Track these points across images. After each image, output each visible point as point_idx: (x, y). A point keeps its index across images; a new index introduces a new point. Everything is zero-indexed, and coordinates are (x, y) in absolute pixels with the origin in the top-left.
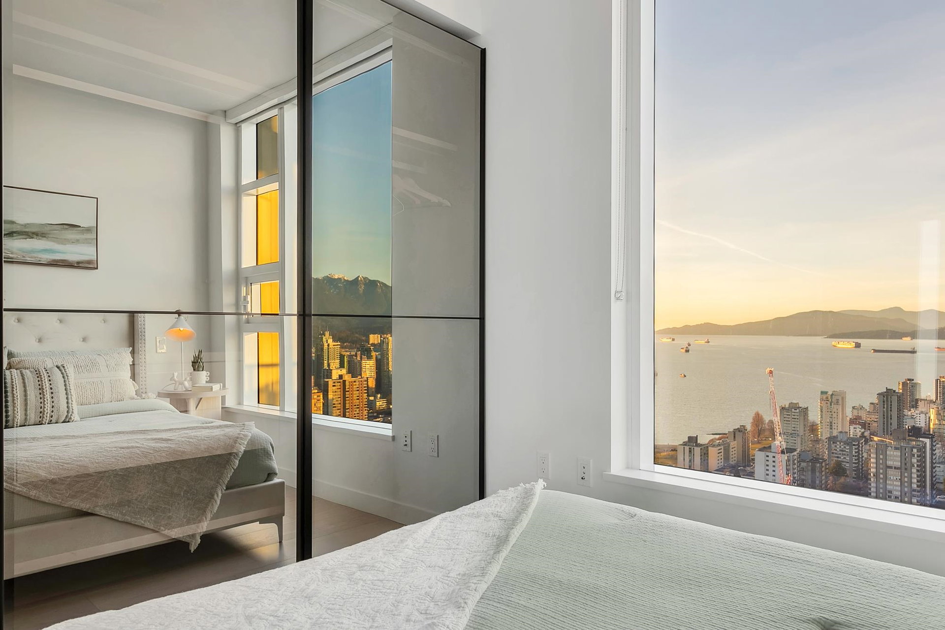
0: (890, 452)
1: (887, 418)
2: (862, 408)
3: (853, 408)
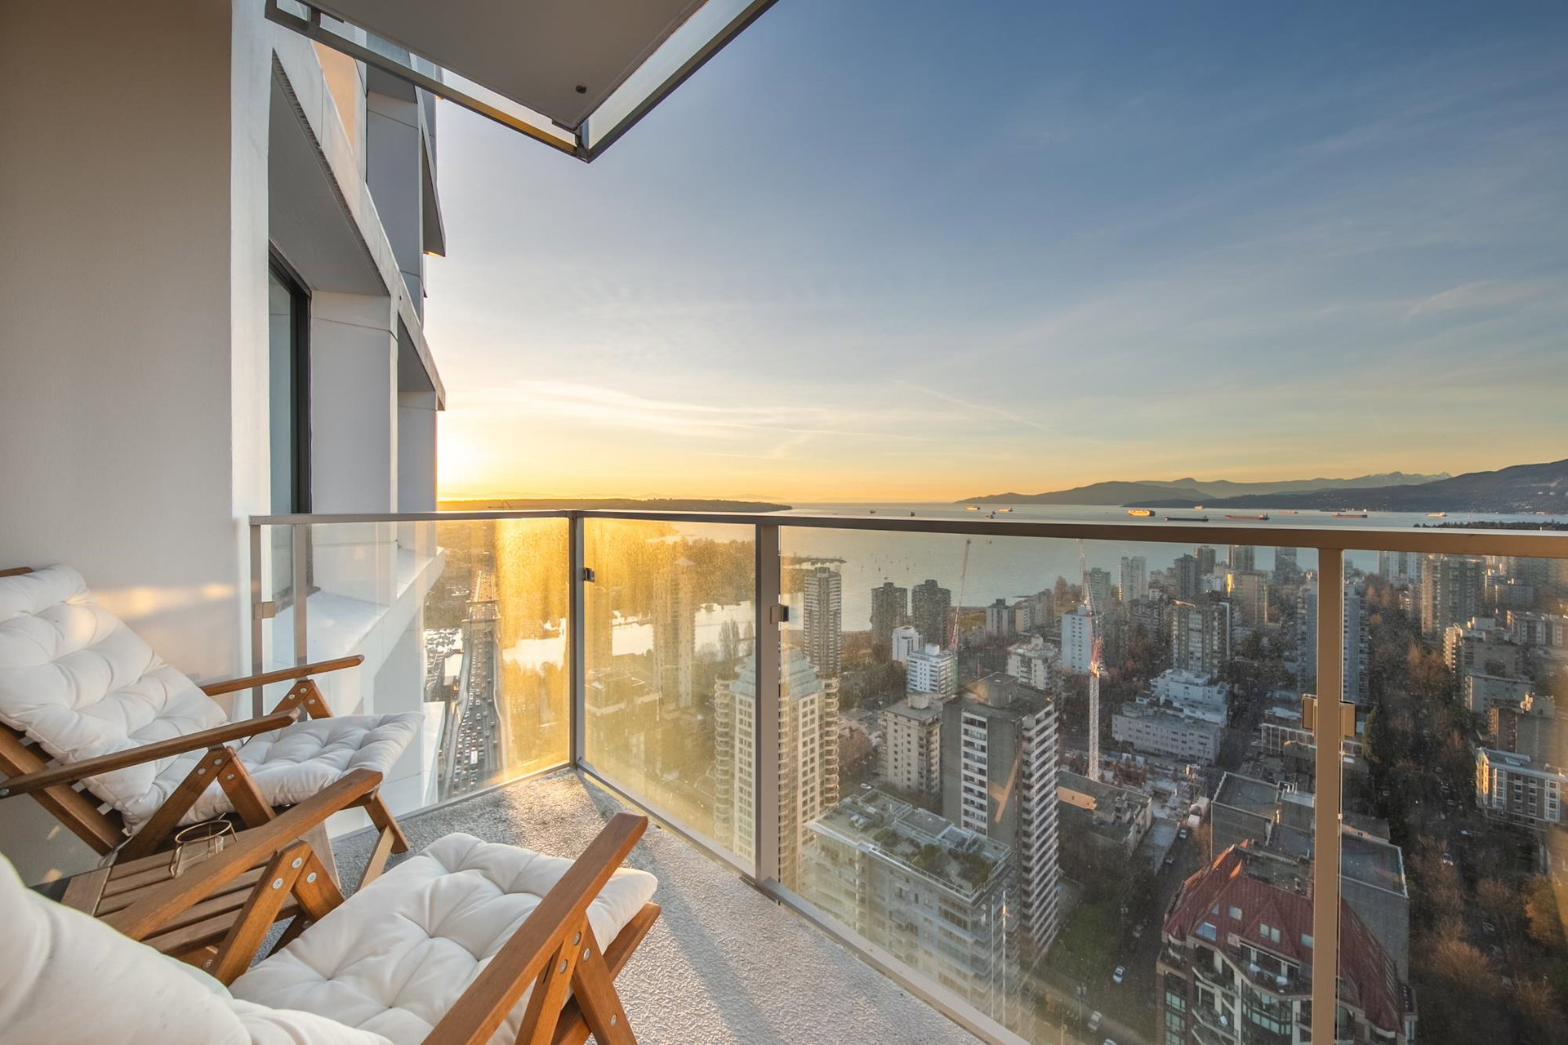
0: (1192, 615)
1: (1184, 581)
2: (1160, 573)
3: (1152, 573)
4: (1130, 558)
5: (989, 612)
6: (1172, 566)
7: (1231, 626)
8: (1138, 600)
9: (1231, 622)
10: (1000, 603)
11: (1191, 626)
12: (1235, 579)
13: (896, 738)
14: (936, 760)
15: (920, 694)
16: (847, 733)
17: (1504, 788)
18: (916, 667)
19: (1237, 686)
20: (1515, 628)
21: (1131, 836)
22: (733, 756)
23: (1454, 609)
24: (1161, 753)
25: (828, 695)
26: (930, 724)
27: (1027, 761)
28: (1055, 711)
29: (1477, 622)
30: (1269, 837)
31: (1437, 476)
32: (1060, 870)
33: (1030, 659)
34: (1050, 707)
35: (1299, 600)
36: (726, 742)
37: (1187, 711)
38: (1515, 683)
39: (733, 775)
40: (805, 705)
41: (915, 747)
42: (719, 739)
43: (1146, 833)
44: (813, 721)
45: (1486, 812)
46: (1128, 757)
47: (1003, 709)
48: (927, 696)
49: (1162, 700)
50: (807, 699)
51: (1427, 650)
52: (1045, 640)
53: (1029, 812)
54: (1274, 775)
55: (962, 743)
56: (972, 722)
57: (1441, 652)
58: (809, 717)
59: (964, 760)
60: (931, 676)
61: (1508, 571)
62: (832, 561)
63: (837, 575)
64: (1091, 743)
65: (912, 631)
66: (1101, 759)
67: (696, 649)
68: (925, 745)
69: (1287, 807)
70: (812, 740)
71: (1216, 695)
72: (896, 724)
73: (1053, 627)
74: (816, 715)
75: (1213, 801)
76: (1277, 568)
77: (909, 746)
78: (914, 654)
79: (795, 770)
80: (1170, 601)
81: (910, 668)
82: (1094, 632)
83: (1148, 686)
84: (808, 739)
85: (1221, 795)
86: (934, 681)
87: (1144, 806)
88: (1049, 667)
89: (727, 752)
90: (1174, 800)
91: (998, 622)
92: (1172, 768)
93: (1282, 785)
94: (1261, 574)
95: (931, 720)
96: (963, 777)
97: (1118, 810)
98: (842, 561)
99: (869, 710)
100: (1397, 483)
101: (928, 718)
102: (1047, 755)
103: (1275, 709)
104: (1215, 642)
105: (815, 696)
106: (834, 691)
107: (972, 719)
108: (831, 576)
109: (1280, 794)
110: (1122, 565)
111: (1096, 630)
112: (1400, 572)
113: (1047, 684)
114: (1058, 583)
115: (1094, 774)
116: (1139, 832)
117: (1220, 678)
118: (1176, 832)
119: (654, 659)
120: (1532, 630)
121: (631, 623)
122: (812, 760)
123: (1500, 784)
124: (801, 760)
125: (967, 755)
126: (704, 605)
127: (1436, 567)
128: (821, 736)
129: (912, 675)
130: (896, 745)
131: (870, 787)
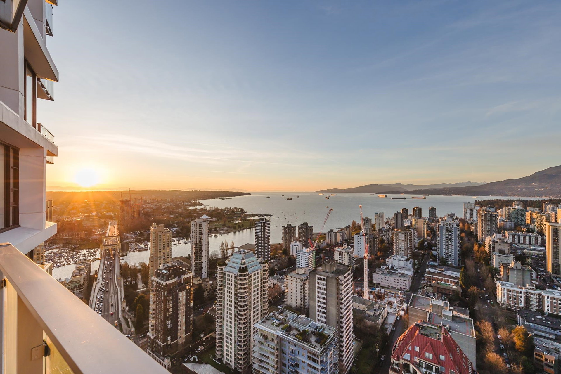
0: (400, 234)
1: (398, 222)
2: (389, 218)
3: (386, 218)
4: (379, 213)
5: (327, 235)
6: (394, 216)
7: (414, 238)
8: (381, 229)
9: (414, 237)
10: (332, 231)
11: (400, 238)
12: (415, 221)
13: (291, 287)
14: (307, 295)
15: (301, 268)
16: (272, 286)
17: (506, 295)
18: (299, 257)
19: (416, 261)
20: (508, 237)
21: (380, 321)
22: (224, 298)
23: (488, 231)
24: (390, 287)
25: (264, 271)
26: (305, 280)
27: (341, 293)
28: (351, 273)
29: (496, 235)
30: (428, 318)
31: (483, 183)
32: (354, 336)
33: (342, 253)
34: (350, 272)
35: (437, 228)
36: (222, 293)
37: (399, 271)
38: (509, 257)
39: (224, 307)
40: (255, 275)
41: (299, 290)
42: (218, 291)
43: (385, 318)
44: (258, 282)
45: (500, 304)
46: (378, 289)
47: (332, 273)
48: (304, 269)
49: (390, 267)
50: (256, 273)
51: (480, 246)
52: (348, 245)
53: (342, 314)
54: (430, 294)
55: (317, 287)
56: (320, 279)
57: (484, 246)
58: (256, 280)
59: (317, 294)
60: (305, 260)
61: (505, 217)
62: (267, 215)
63: (269, 221)
64: (365, 284)
65: (298, 243)
66: (369, 291)
67: (210, 254)
68: (303, 288)
69: (434, 306)
70: (258, 290)
71: (409, 264)
72: (291, 281)
73: (351, 240)
74: (259, 279)
75: (409, 305)
76: (429, 217)
77: (296, 289)
78: (299, 252)
79: (250, 303)
80: (393, 229)
81: (297, 258)
82: (366, 241)
83: (385, 262)
84: (256, 289)
85: (411, 302)
86: (307, 263)
87: (384, 308)
88: (350, 255)
89: (222, 297)
90: (395, 305)
91: (331, 238)
92: (394, 293)
93: (432, 298)
94: (424, 219)
95: (305, 279)
96: (317, 301)
97: (375, 310)
98: (270, 215)
99: (281, 276)
100: (470, 185)
101: (303, 277)
102: (348, 290)
103: (429, 269)
104: (409, 245)
105: (259, 271)
106: (267, 269)
107: (320, 278)
108: (266, 222)
109: (432, 301)
110: (376, 216)
111: (367, 241)
112: (471, 217)
113: (349, 262)
114: (353, 223)
115: (366, 296)
116: (382, 318)
117: (410, 258)
118: (396, 318)
119: (191, 258)
120: (513, 238)
121: (181, 243)
122: (257, 298)
123: (504, 294)
124: (253, 298)
125: (318, 292)
126: (213, 235)
127: (482, 216)
128: (261, 288)
129: (298, 261)
130: (291, 289)
131: (281, 307)
